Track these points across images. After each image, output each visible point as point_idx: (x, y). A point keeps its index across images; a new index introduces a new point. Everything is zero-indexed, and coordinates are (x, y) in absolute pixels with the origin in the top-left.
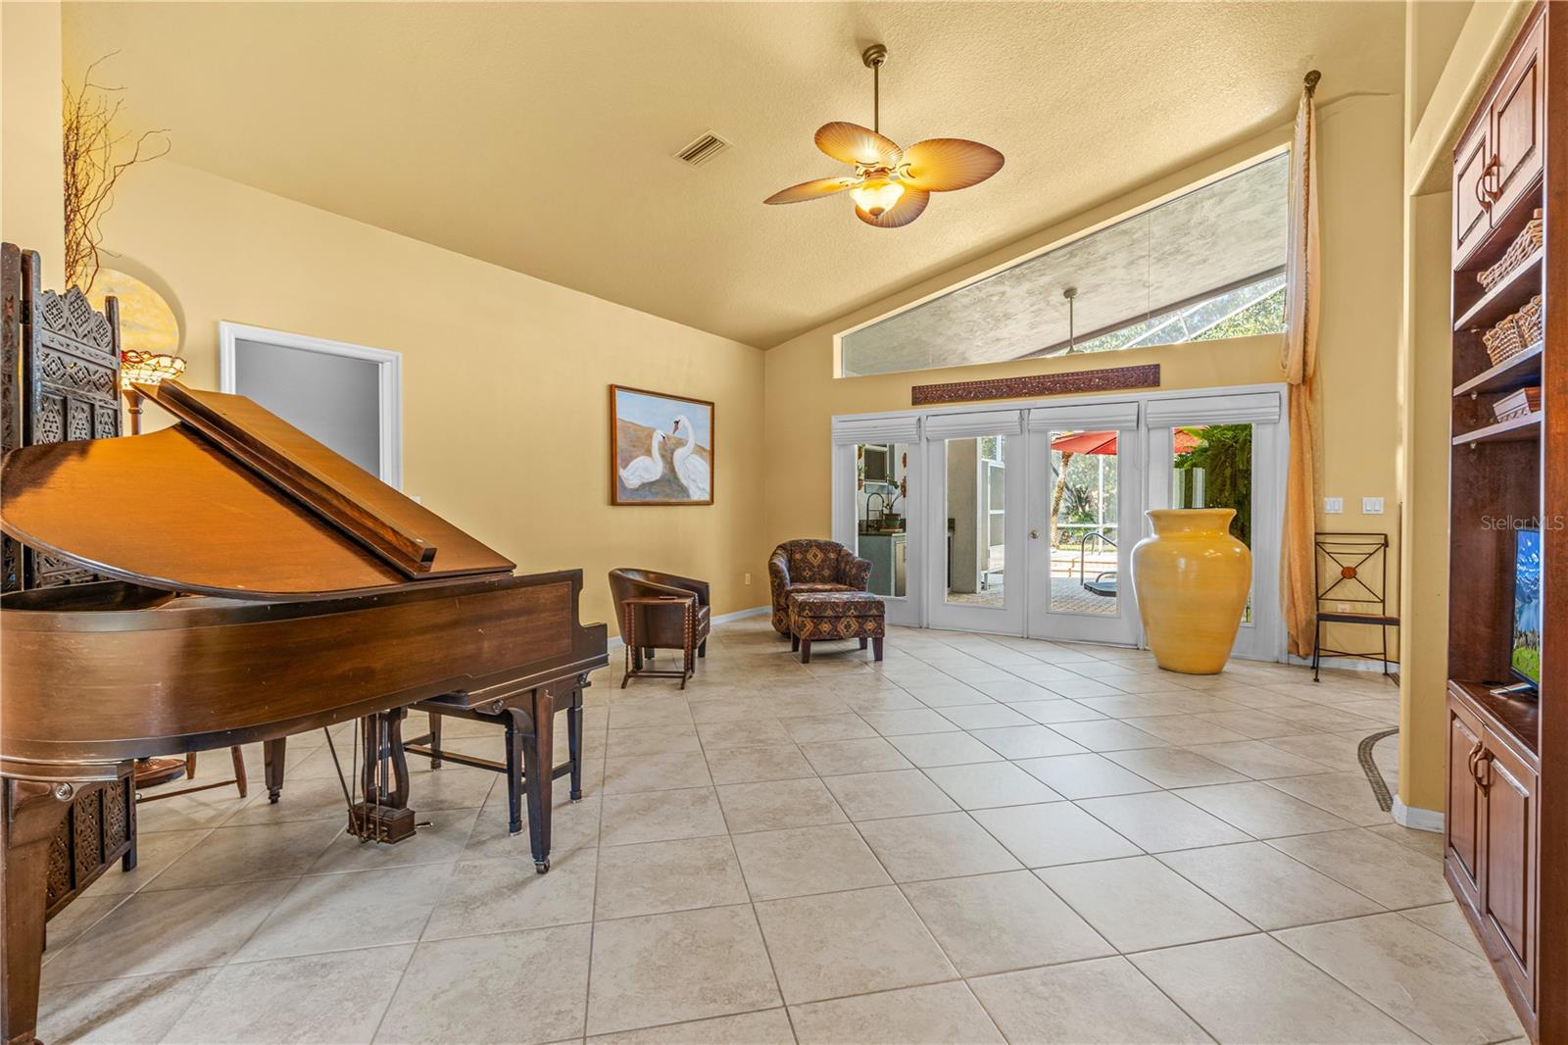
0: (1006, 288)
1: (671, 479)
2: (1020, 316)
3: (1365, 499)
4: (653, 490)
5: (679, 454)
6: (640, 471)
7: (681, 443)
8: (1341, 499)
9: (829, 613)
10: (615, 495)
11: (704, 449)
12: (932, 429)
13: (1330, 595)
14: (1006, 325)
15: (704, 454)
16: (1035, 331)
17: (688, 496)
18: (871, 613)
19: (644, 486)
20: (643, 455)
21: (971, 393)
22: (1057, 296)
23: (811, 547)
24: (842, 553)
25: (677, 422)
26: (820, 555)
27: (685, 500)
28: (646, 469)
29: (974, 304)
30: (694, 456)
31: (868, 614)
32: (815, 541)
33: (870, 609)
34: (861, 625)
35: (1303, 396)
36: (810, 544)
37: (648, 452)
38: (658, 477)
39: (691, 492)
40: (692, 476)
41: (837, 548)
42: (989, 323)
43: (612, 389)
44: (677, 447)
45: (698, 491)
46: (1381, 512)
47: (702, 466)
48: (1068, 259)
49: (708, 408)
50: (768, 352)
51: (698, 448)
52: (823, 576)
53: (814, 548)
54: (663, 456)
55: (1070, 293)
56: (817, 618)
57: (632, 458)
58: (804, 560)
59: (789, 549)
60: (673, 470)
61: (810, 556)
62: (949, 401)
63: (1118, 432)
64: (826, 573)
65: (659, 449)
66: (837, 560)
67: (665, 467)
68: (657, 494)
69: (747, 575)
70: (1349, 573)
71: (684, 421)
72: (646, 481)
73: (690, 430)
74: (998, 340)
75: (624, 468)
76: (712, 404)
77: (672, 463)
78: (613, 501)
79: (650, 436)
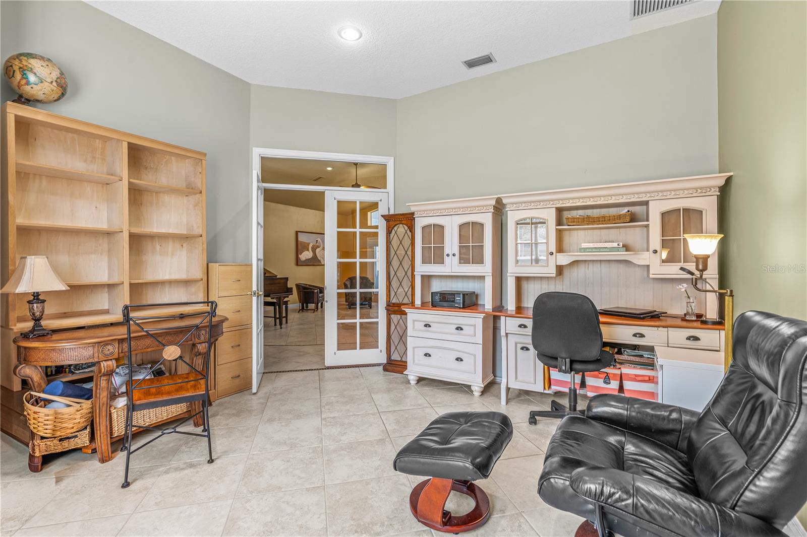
5: (318, 250)
6: (306, 255)
7: (318, 247)
10: (298, 263)
19: (306, 260)
25: (317, 241)
27: (320, 264)
28: (307, 255)
30: (322, 251)
37: (308, 250)
38: (311, 258)
39: (321, 262)
40: (322, 257)
43: (297, 233)
54: (312, 251)
57: (303, 252)
68: (311, 262)
72: (307, 258)
73: (321, 243)
75: (301, 255)
78: (297, 265)
79: (308, 245)
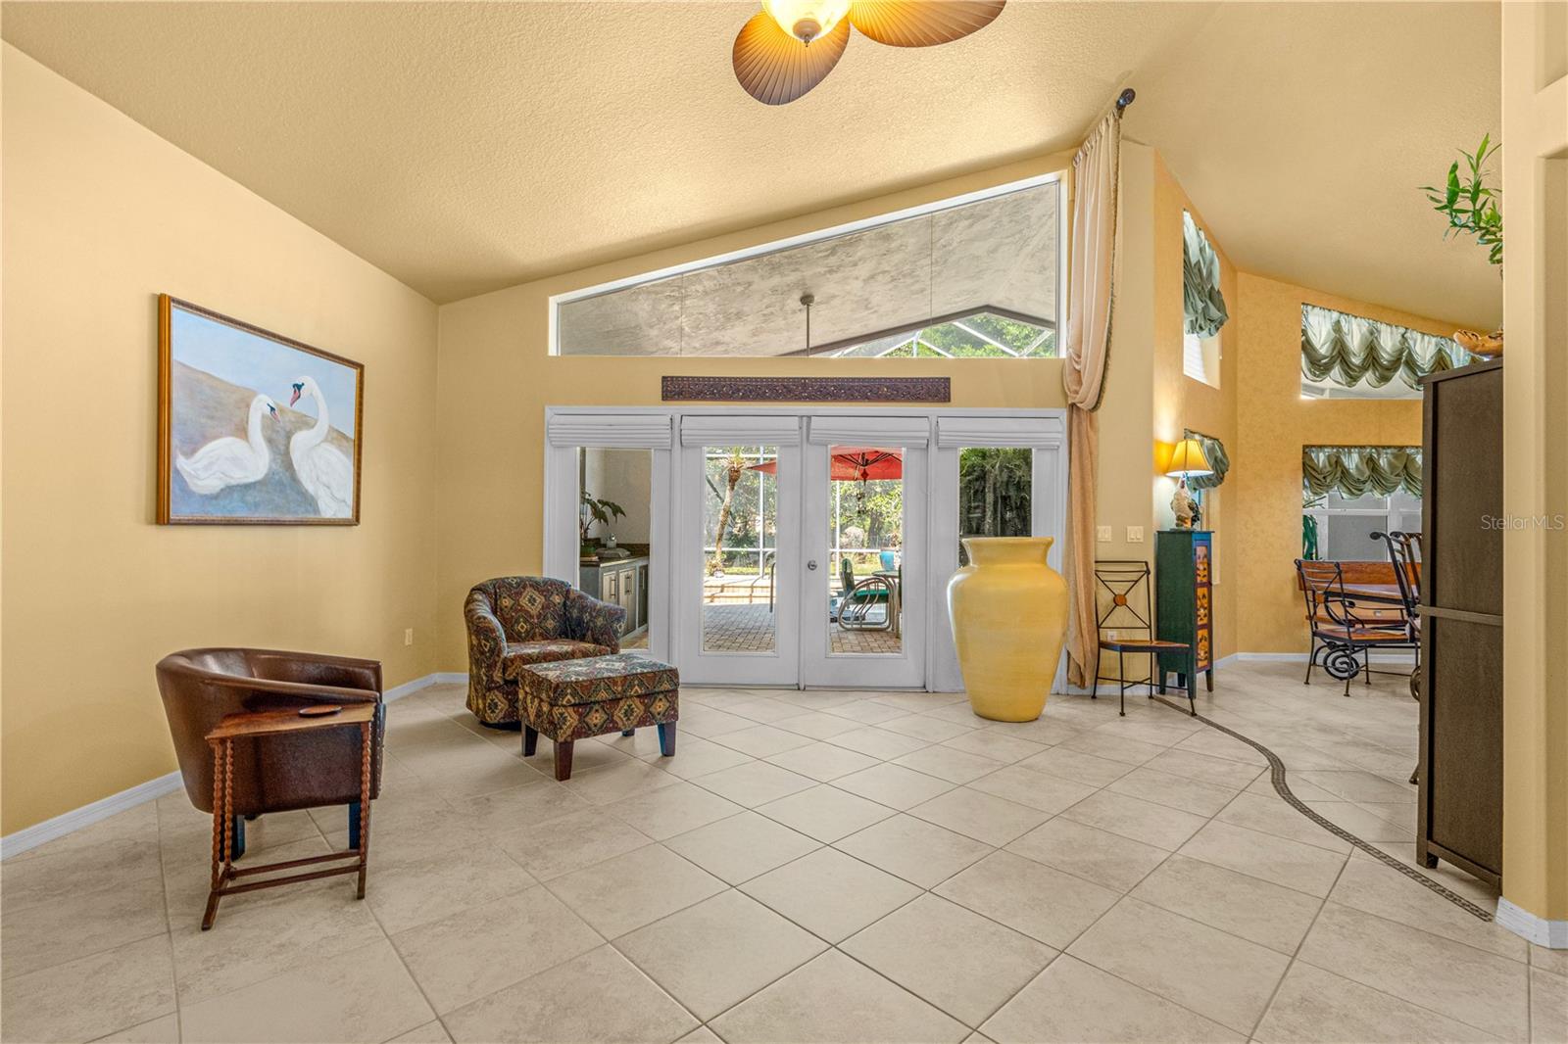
0: (755, 278)
1: (284, 478)
2: (750, 318)
3: (1129, 528)
4: (249, 499)
5: (300, 440)
6: (225, 462)
7: (305, 423)
8: (1110, 527)
9: (603, 695)
10: (165, 505)
11: (344, 436)
12: (690, 432)
13: (1108, 623)
14: (732, 326)
15: (345, 443)
16: (755, 338)
17: (317, 511)
18: (662, 688)
19: (229, 490)
20: (232, 435)
21: (739, 390)
22: (794, 301)
23: (524, 588)
24: (572, 596)
25: (298, 387)
26: (540, 600)
27: (311, 516)
28: (235, 461)
29: (717, 290)
30: (326, 445)
31: (657, 690)
32: (530, 579)
33: (660, 682)
34: (647, 708)
35: (1084, 424)
36: (523, 584)
37: (242, 431)
38: (259, 476)
39: (321, 505)
40: (324, 478)
41: (562, 588)
42: (717, 320)
43: (163, 305)
44: (300, 429)
45: (334, 503)
46: (1142, 541)
47: (341, 463)
48: (828, 256)
49: (354, 372)
50: (442, 308)
51: (335, 435)
52: (547, 630)
53: (529, 589)
54: (270, 441)
55: (807, 300)
56: (583, 706)
57: (205, 439)
58: (517, 608)
59: (494, 591)
60: (289, 465)
61: (524, 601)
62: (712, 399)
63: (904, 449)
64: (550, 624)
65: (264, 428)
66: (565, 604)
67: (274, 460)
68: (257, 505)
69: (409, 631)
70: (1119, 601)
71: (311, 386)
72: (233, 482)
73: (322, 405)
74: (718, 343)
75: (190, 453)
76: (360, 367)
77: (287, 453)
78: (161, 516)
79: (245, 404)
